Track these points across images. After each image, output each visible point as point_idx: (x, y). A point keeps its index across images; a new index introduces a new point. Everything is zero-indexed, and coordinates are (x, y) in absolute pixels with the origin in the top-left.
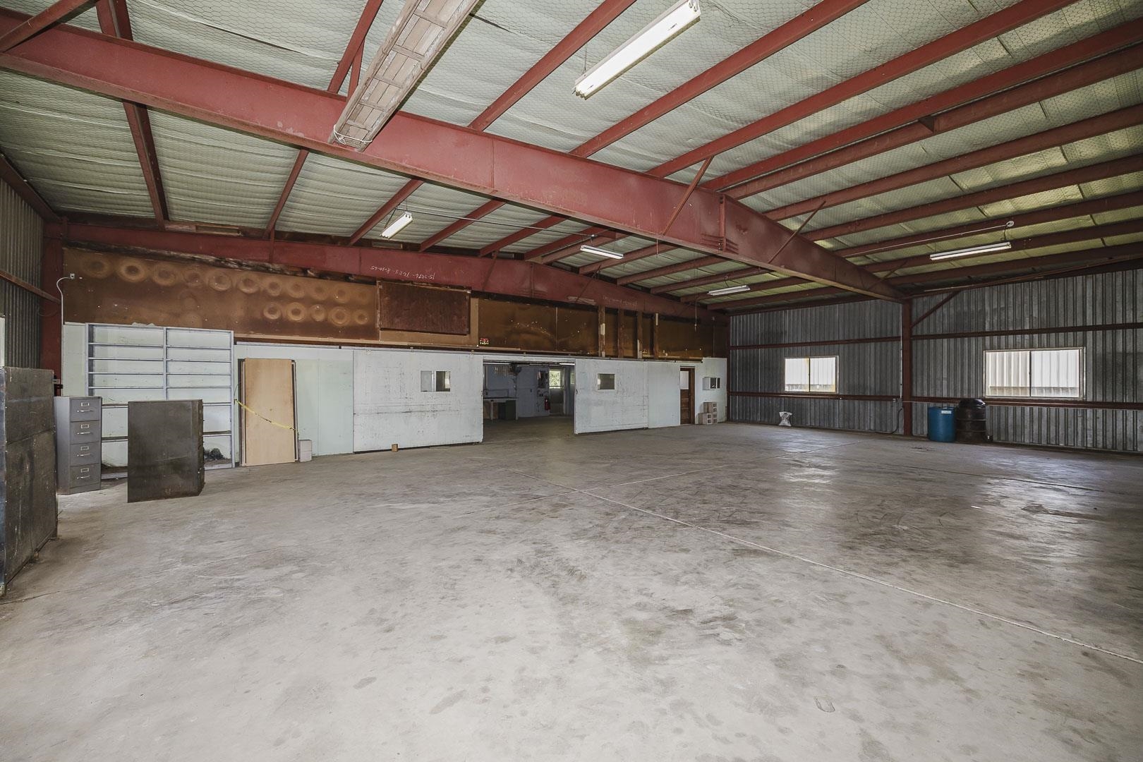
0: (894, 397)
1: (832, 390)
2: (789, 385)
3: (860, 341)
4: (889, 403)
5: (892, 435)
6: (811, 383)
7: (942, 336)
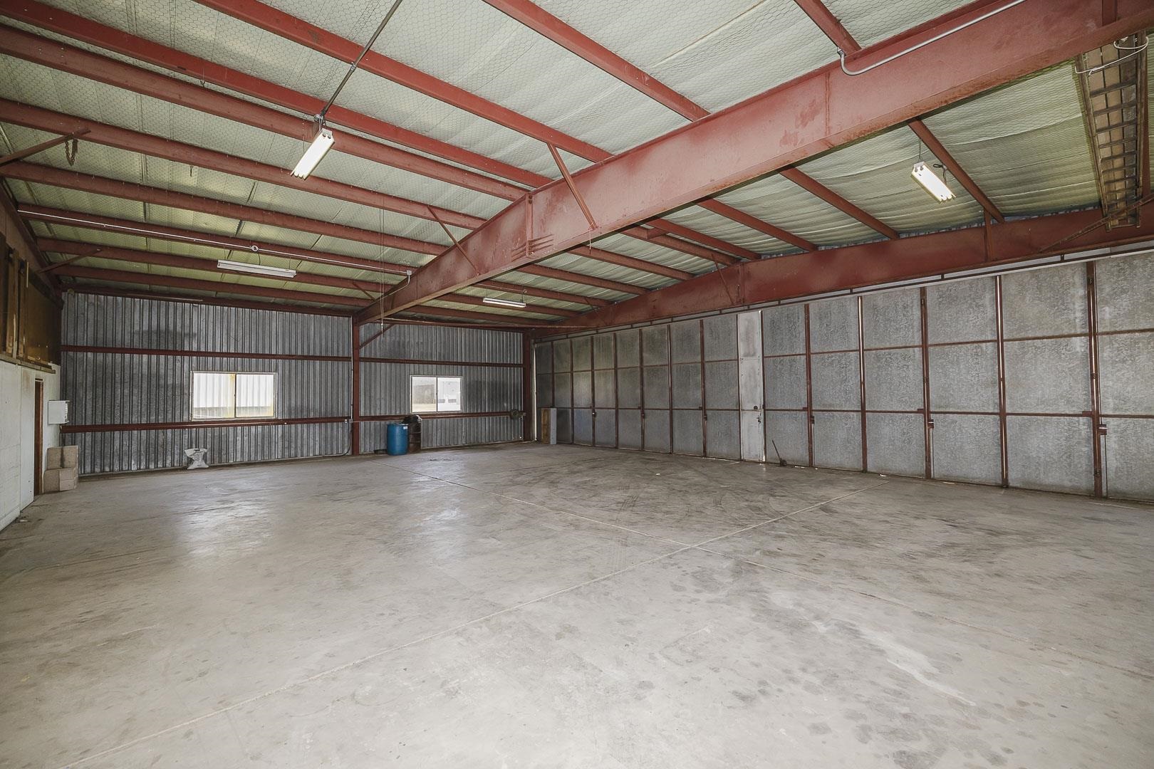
0: (346, 418)
1: (269, 414)
2: (198, 409)
3: (303, 358)
4: (340, 424)
5: (341, 457)
6: (237, 406)
7: (381, 360)
